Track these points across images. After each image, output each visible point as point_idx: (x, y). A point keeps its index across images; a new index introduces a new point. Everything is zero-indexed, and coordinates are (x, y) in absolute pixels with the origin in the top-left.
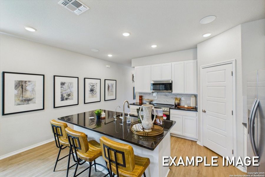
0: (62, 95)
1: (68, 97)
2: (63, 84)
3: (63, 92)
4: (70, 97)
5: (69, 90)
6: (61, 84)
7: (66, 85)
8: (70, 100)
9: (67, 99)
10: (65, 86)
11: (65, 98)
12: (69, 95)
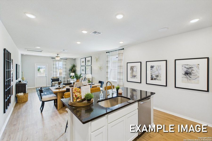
0: (152, 76)
1: (156, 78)
2: (152, 67)
3: (152, 73)
4: (158, 78)
5: (157, 72)
6: (151, 67)
7: (154, 67)
8: (158, 80)
9: (155, 79)
10: (154, 69)
11: (154, 78)
12: (157, 76)
